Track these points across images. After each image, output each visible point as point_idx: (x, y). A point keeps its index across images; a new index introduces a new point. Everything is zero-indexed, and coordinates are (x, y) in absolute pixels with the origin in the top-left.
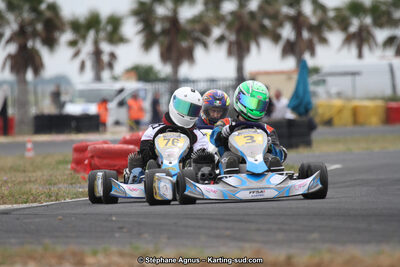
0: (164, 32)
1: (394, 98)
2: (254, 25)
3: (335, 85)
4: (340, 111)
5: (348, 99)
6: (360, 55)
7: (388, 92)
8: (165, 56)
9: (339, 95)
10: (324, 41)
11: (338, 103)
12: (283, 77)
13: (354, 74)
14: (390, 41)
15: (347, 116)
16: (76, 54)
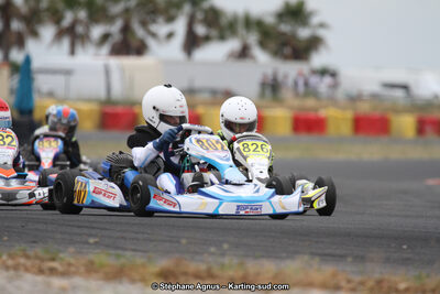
1: (108, 102)
3: (42, 83)
6: (72, 52)
7: (102, 94)
9: (51, 94)
10: (35, 34)
13: (68, 72)
14: (105, 37)
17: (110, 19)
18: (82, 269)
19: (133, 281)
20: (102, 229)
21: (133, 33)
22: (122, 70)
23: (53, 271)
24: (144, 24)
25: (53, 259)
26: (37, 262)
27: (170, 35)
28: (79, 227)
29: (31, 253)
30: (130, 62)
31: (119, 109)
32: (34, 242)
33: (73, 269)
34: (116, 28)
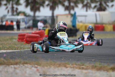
0: (32, 2)
1: (96, 23)
2: (57, 1)
3: (79, 19)
4: (82, 26)
5: (84, 23)
6: (87, 11)
7: (95, 21)
8: (32, 9)
9: (81, 22)
10: (77, 6)
11: (81, 24)
12: (65, 16)
13: (86, 16)
14: (95, 7)
15: (84, 28)
16: (7, 8)
17: (97, 2)
18: (91, 68)
19: (104, 71)
20: (95, 57)
21: (102, 5)
22: (100, 15)
23: (83, 68)
24: (105, 3)
25: (83, 65)
26: (79, 66)
27: (112, 6)
28: (89, 57)
29: (77, 63)
30: (102, 13)
31: (99, 25)
32: (78, 61)
33: (88, 68)
34: (98, 4)
